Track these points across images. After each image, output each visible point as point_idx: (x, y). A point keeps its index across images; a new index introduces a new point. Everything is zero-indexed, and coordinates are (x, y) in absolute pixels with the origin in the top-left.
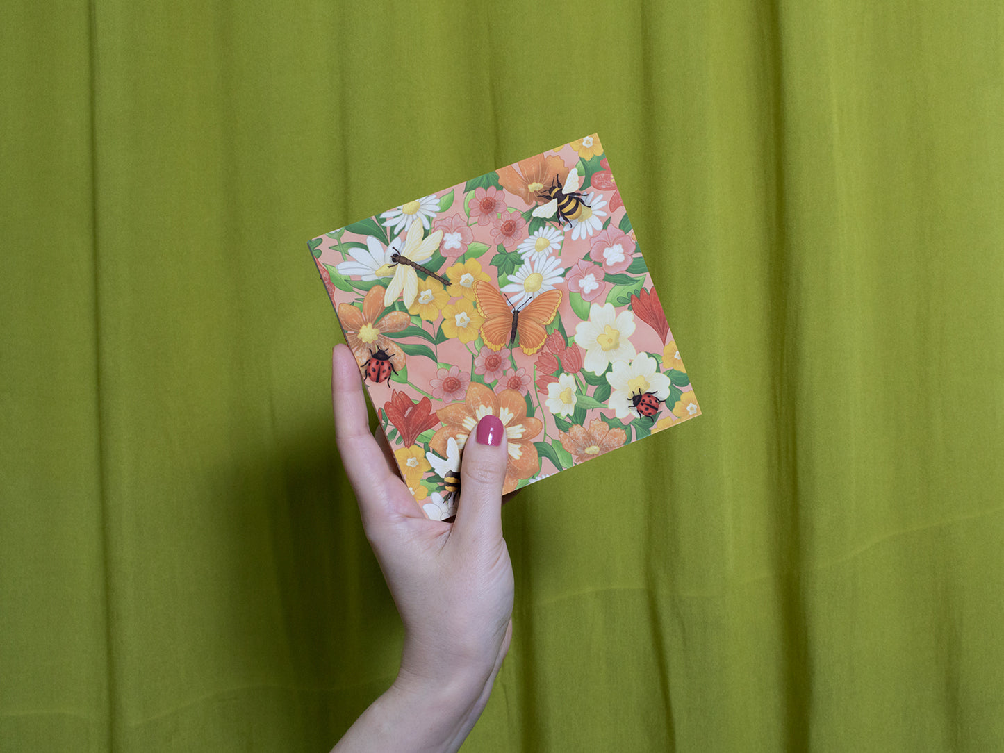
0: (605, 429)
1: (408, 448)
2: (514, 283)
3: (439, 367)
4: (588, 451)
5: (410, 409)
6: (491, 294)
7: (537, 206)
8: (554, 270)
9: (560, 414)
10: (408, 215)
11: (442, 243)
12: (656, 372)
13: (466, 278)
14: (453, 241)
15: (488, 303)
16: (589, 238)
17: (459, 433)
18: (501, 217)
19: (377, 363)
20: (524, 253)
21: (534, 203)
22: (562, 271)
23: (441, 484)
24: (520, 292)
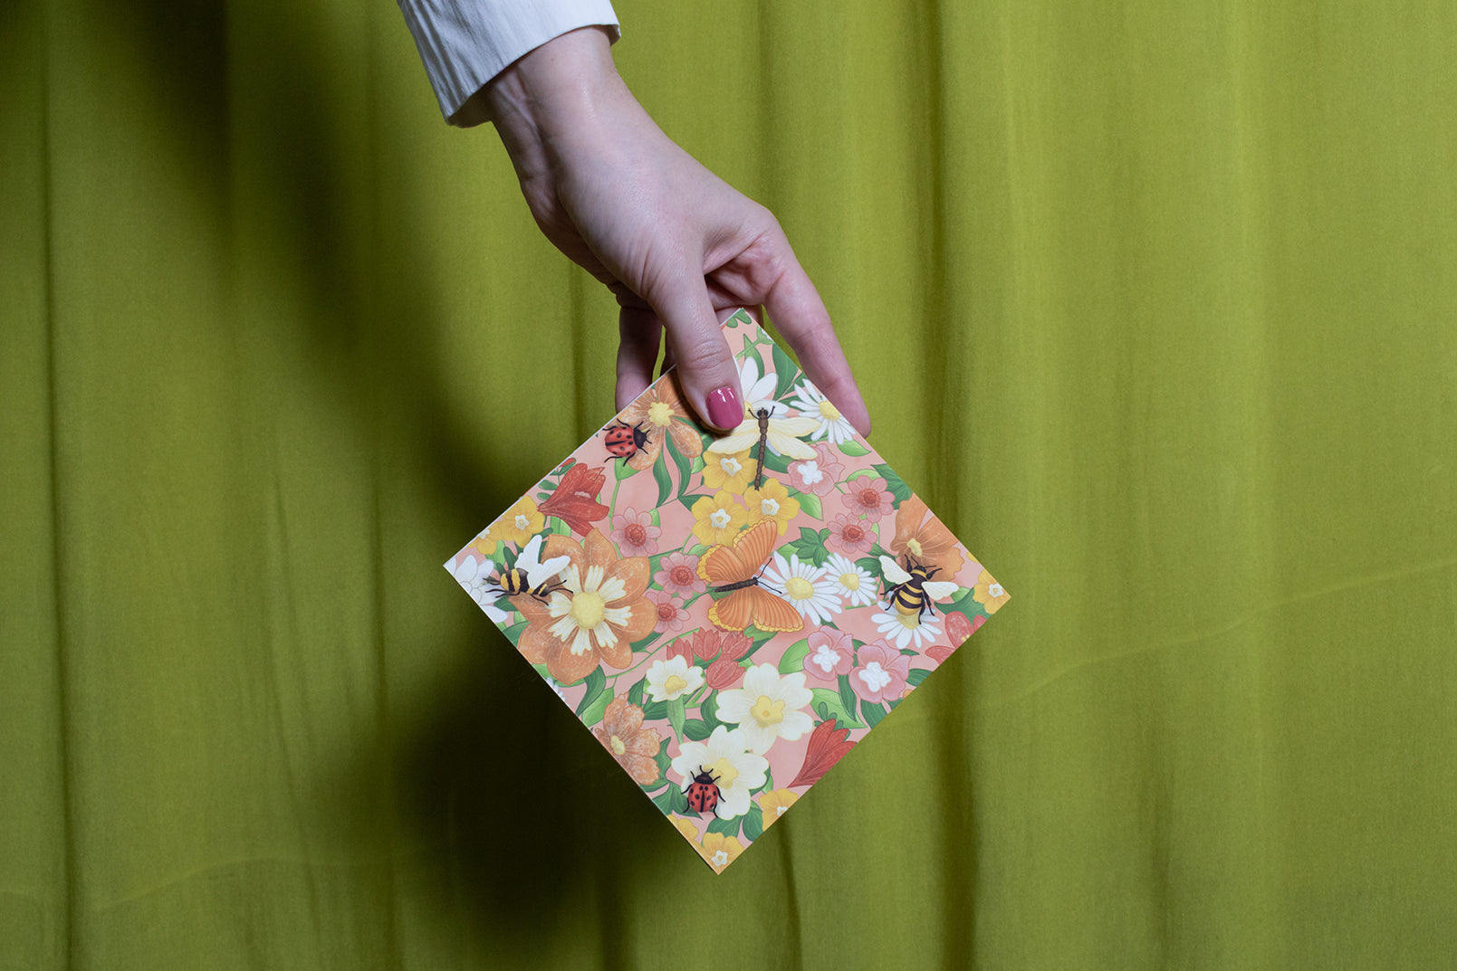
0: (651, 751)
1: (538, 511)
2: (790, 565)
3: (652, 513)
4: (615, 739)
5: (587, 495)
6: (765, 543)
7: (894, 558)
8: (826, 608)
9: (650, 684)
10: (820, 411)
11: (803, 461)
12: (750, 790)
13: (773, 505)
14: (811, 474)
15: (753, 542)
16: (882, 637)
17: (578, 566)
18: (862, 519)
19: (629, 437)
20: (831, 564)
21: (896, 553)
22: (828, 618)
23: (506, 567)
24: (781, 576)
